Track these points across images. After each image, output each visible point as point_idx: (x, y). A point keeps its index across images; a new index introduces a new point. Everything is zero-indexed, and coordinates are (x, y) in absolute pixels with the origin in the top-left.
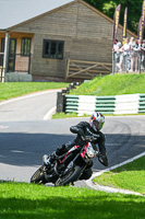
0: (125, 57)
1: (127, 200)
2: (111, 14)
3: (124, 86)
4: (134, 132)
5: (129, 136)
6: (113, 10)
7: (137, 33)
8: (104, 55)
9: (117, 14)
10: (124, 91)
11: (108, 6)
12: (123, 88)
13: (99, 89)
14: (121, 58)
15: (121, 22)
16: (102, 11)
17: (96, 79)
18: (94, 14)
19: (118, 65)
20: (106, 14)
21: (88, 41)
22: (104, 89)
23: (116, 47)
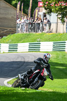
0: (22, 25)
1: (23, 91)
2: (15, 6)
3: (22, 39)
4: (26, 60)
5: (24, 62)
6: (16, 4)
7: (27, 15)
8: (12, 25)
9: (18, 6)
10: (22, 41)
11: (14, 2)
12: (22, 40)
13: (10, 40)
14: (20, 26)
15: (20, 9)
16: (11, 4)
17: (9, 36)
18: (7, 6)
19: (19, 29)
20: (13, 6)
21: (5, 18)
22: (12, 40)
23: (18, 21)
